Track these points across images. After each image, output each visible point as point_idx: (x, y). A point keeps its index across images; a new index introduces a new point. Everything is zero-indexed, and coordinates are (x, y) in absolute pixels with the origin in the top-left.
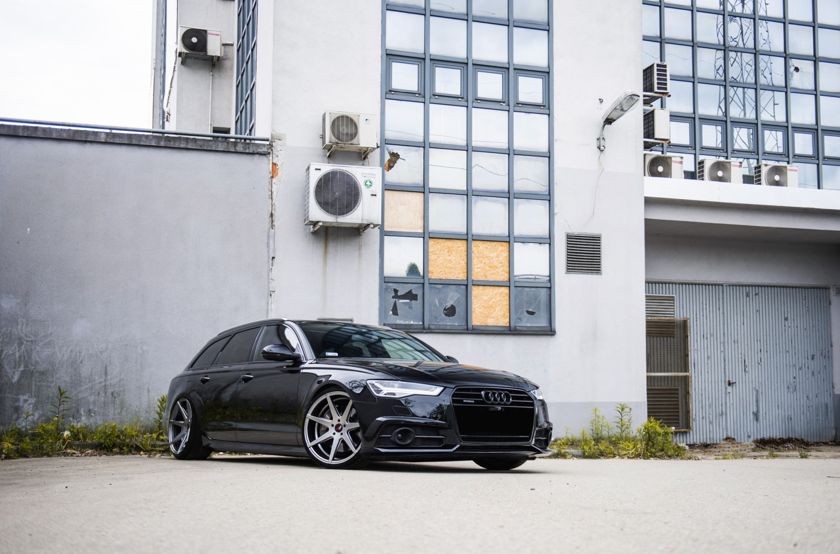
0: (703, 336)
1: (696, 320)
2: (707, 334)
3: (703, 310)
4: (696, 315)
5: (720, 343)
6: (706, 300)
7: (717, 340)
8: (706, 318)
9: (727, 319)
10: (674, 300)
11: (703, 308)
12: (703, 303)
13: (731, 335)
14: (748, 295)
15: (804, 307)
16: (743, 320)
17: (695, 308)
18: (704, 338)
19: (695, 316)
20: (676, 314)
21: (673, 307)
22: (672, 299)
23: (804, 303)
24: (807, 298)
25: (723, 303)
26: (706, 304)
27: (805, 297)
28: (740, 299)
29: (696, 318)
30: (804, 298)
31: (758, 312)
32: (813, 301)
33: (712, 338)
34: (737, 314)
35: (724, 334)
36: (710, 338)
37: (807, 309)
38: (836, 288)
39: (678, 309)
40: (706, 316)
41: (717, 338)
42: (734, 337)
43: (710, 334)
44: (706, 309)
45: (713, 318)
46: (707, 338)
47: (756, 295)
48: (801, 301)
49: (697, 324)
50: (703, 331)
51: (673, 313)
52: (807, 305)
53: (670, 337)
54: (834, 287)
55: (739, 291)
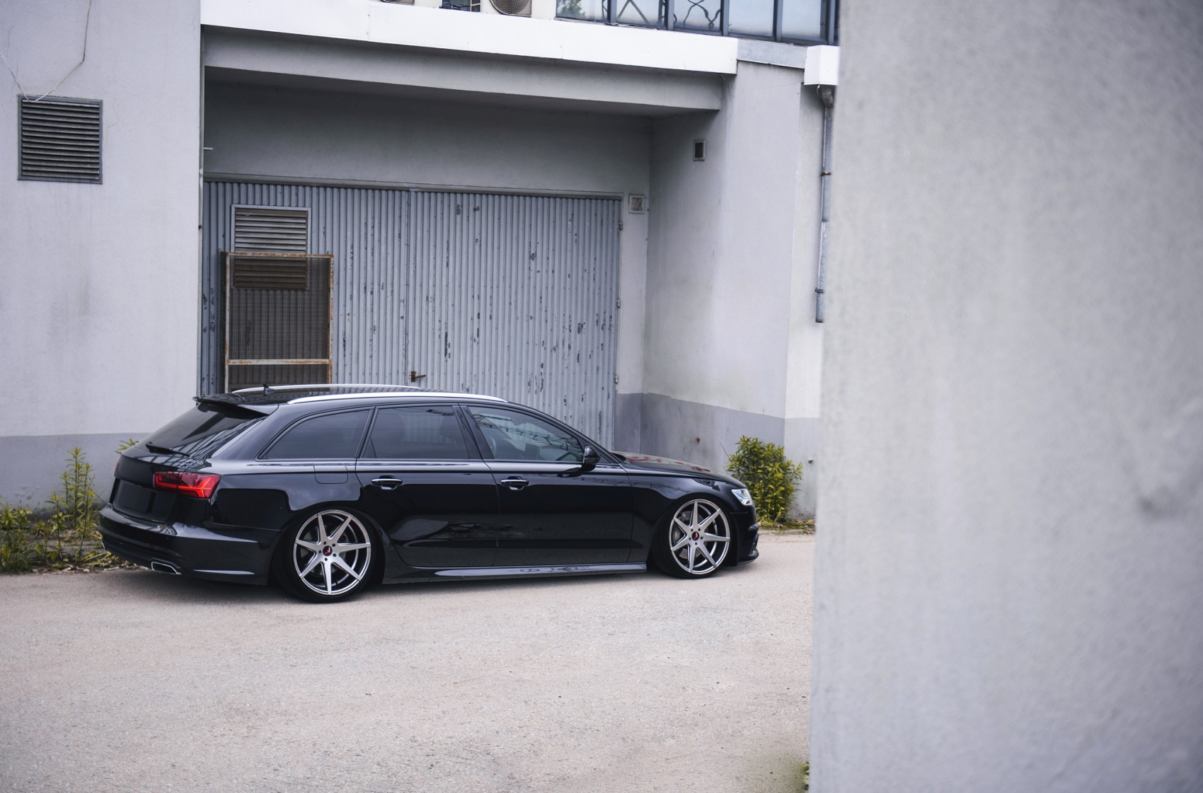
0: (365, 288)
1: (352, 258)
2: (373, 284)
3: (366, 238)
4: (352, 248)
5: (399, 301)
6: (373, 218)
7: (392, 295)
8: (373, 253)
9: (415, 255)
10: (306, 218)
11: (366, 234)
12: (366, 224)
13: (421, 285)
14: (458, 211)
15: (569, 235)
16: (448, 257)
17: (349, 233)
18: (365, 292)
19: (349, 250)
20: (309, 246)
21: (304, 232)
22: (303, 215)
23: (569, 227)
24: (575, 216)
25: (408, 224)
26: (373, 227)
27: (573, 215)
28: (442, 218)
29: (352, 253)
30: (570, 217)
31: (478, 244)
32: (588, 224)
33: (382, 292)
34: (435, 246)
35: (408, 285)
36: (379, 292)
37: (575, 237)
38: (634, 198)
39: (314, 235)
40: (373, 249)
41: (392, 292)
42: (428, 290)
43: (379, 284)
44: (373, 235)
45: (387, 254)
46: (372, 293)
47: (475, 210)
48: (564, 222)
49: (352, 265)
50: (366, 278)
51: (304, 243)
52: (575, 232)
53: (296, 290)
54: (631, 197)
55: (442, 202)
